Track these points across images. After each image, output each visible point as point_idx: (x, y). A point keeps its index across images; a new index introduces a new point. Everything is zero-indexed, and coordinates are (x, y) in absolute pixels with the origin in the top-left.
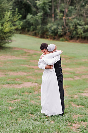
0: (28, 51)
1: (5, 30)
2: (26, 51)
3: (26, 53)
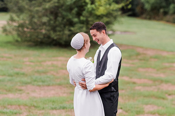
0: (145, 52)
1: (99, 10)
2: (140, 50)
3: (138, 54)
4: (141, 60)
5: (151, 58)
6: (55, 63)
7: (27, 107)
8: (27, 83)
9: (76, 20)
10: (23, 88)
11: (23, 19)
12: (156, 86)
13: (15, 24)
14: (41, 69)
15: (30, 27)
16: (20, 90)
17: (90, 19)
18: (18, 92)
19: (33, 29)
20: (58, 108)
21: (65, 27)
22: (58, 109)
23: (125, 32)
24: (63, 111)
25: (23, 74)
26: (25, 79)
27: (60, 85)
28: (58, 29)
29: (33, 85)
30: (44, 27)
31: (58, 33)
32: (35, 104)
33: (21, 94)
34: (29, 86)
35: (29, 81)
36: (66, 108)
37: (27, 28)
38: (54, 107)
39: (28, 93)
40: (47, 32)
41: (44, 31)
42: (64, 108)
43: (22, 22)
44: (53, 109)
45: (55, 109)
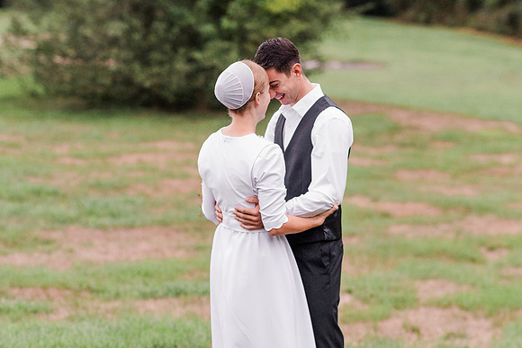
0: (415, 122)
2: (402, 118)
3: (395, 129)
4: (403, 145)
5: (434, 139)
6: (149, 158)
7: (68, 293)
8: (65, 221)
9: (208, 28)
10: (55, 235)
11: (50, 29)
12: (449, 222)
13: (27, 44)
14: (106, 177)
15: (71, 52)
16: (47, 242)
17: (249, 26)
18: (41, 247)
19: (81, 57)
20: (160, 293)
21: (175, 49)
22: (161, 297)
23: (356, 62)
24: (175, 301)
25: (55, 194)
26: (60, 209)
27: (164, 224)
28: (156, 56)
29: (86, 226)
30: (115, 51)
31: (156, 70)
32: (93, 284)
33: (49, 253)
34: (72, 228)
35: (72, 213)
36: (186, 294)
37: (64, 55)
38: (148, 290)
39: (71, 251)
40: (123, 67)
41: (112, 65)
42: (178, 294)
43: (46, 36)
44: (145, 296)
45: (153, 296)
